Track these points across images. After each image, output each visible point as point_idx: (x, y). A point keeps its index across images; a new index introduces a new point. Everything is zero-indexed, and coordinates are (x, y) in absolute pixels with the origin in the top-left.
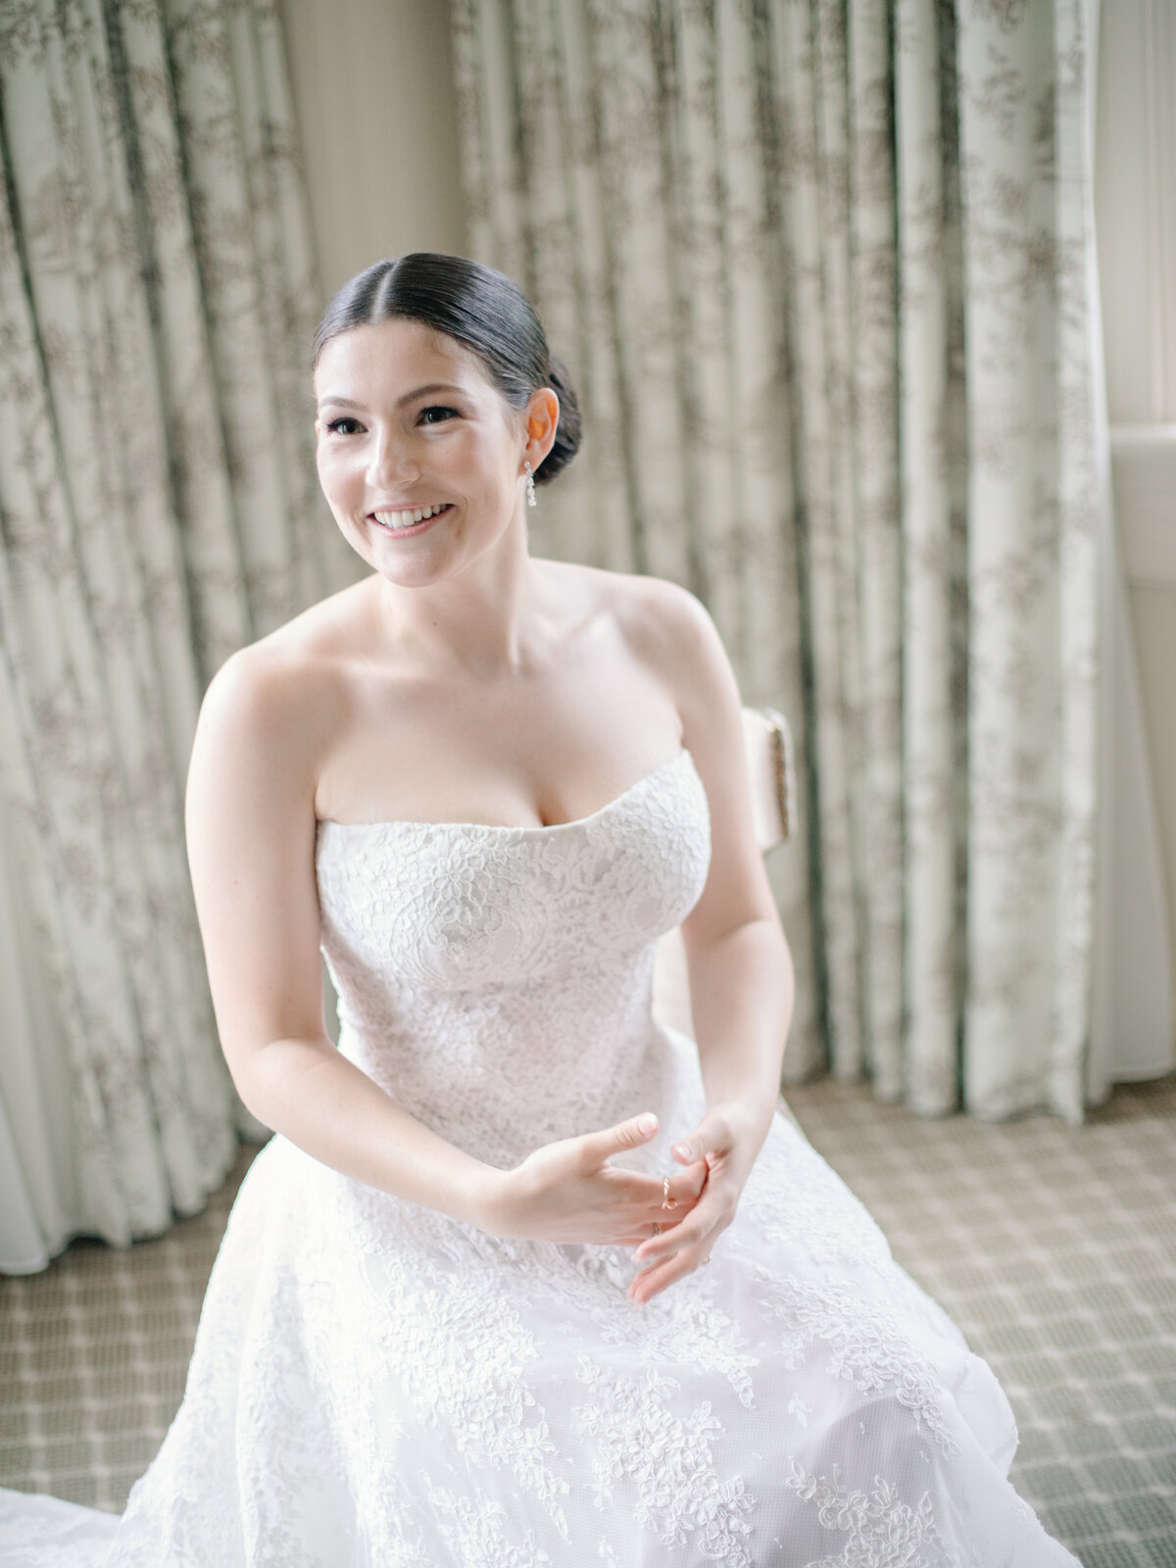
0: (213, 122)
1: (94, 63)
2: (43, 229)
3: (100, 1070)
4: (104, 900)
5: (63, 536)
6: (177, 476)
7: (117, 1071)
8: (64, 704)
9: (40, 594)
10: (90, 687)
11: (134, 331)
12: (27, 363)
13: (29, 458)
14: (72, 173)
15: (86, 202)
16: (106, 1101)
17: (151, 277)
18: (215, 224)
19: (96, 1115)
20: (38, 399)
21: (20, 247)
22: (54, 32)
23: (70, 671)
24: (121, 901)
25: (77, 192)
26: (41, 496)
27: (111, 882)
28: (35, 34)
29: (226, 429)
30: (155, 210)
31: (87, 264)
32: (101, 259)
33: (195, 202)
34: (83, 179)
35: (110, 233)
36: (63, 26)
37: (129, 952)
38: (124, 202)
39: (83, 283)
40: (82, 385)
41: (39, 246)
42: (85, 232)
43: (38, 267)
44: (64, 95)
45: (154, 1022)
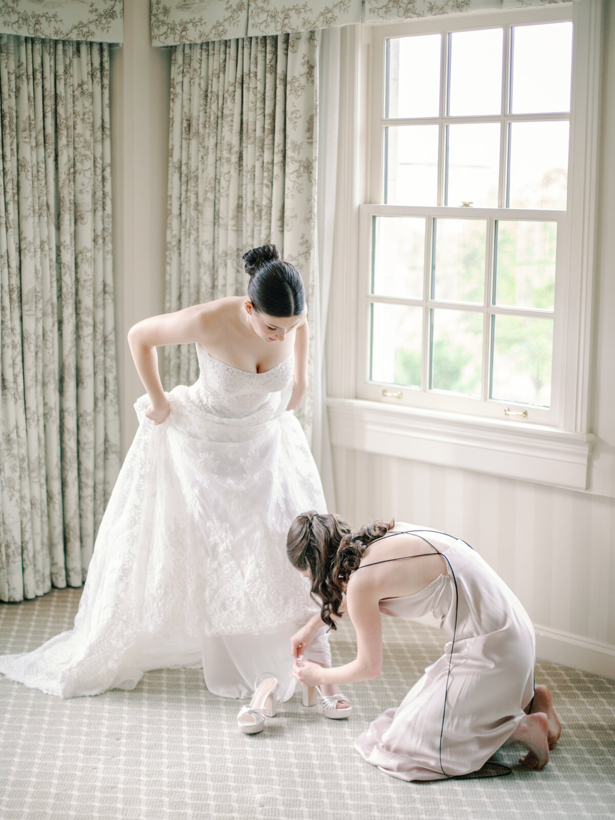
0: (85, 281)
1: (51, 260)
2: (27, 303)
3: (7, 546)
4: (17, 495)
5: (21, 388)
6: (61, 380)
7: (12, 548)
8: (14, 436)
9: (11, 402)
10: (23, 434)
11: (53, 335)
12: (18, 339)
13: (14, 364)
14: (38, 289)
15: (42, 297)
16: (8, 556)
17: (60, 322)
18: (82, 310)
19: (4, 558)
20: (19, 349)
21: (21, 307)
22: (39, 250)
23: (17, 427)
24: (22, 498)
25: (40, 294)
26: (15, 376)
27: (20, 491)
28: (32, 250)
29: (78, 369)
30: (63, 303)
31: (40, 315)
32: (44, 314)
33: (77, 304)
34: (42, 291)
35: (49, 308)
36: (42, 250)
37: (22, 513)
38: (55, 300)
39: (37, 320)
40: (33, 348)
41: (25, 307)
42: (40, 306)
43: (24, 313)
44: (39, 268)
45: (27, 536)
